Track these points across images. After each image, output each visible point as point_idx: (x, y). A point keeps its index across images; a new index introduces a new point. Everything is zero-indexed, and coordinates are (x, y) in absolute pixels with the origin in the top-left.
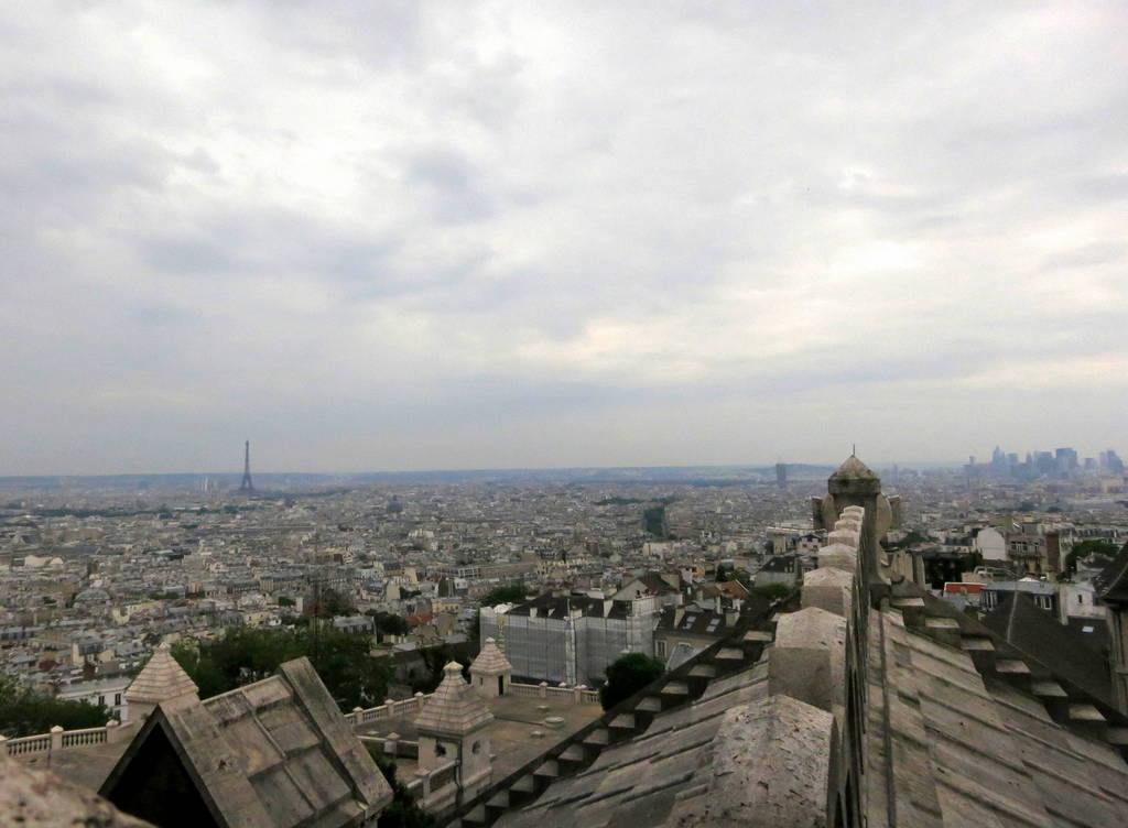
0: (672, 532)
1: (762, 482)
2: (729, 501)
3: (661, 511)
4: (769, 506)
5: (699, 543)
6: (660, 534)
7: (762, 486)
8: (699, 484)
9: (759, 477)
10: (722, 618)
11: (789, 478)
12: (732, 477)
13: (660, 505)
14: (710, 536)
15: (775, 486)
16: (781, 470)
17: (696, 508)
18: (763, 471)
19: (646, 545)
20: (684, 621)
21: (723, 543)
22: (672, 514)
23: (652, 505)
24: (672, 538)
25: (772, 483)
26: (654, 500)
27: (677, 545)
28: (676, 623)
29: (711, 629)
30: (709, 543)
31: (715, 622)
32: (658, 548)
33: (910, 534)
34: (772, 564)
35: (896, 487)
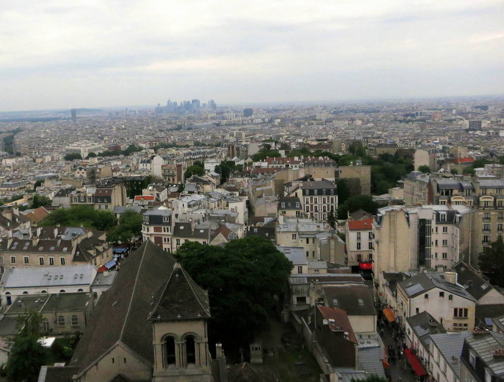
0: (18, 151)
1: (64, 119)
2: (47, 131)
3: (12, 137)
4: (68, 132)
5: (31, 157)
6: (12, 153)
7: (65, 121)
8: (33, 121)
9: (63, 116)
10: (31, 242)
11: (77, 116)
12: (51, 116)
13: (12, 134)
14: (37, 153)
15: (71, 121)
16: (74, 112)
17: (31, 135)
18: (65, 112)
19: (4, 161)
20: (12, 245)
21: (44, 157)
22: (18, 140)
23: (8, 135)
24: (19, 155)
25: (68, 119)
26: (9, 132)
27: (20, 159)
28: (8, 247)
29: (25, 248)
30: (37, 157)
31: (27, 244)
32: (10, 162)
33: (130, 146)
34: (60, 193)
35: (127, 119)
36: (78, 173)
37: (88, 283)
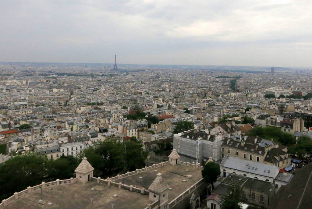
0: (238, 89)
1: (267, 72)
2: (256, 79)
3: (235, 81)
4: (268, 81)
5: (245, 93)
6: (234, 90)
7: (267, 74)
8: (248, 72)
9: (266, 71)
10: (240, 143)
11: (275, 71)
12: (258, 70)
13: (235, 79)
14: (249, 91)
15: (271, 74)
16: (273, 69)
17: (246, 80)
18: (267, 68)
19: (230, 93)
20: (230, 143)
21: (252, 94)
22: (239, 82)
23: (233, 79)
24: (238, 91)
25: (269, 73)
26: (234, 77)
27: (239, 94)
28: (227, 143)
29: (237, 146)
30: (248, 93)
31: (238, 144)
32: (233, 94)
33: (309, 93)
34: (260, 117)
35: (308, 76)
36: (273, 106)
37: (273, 177)
